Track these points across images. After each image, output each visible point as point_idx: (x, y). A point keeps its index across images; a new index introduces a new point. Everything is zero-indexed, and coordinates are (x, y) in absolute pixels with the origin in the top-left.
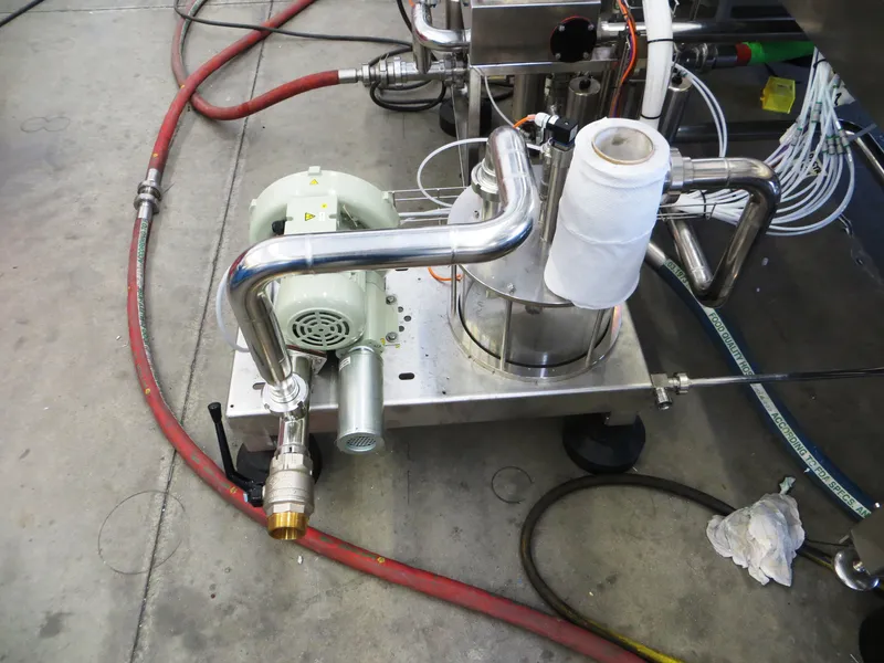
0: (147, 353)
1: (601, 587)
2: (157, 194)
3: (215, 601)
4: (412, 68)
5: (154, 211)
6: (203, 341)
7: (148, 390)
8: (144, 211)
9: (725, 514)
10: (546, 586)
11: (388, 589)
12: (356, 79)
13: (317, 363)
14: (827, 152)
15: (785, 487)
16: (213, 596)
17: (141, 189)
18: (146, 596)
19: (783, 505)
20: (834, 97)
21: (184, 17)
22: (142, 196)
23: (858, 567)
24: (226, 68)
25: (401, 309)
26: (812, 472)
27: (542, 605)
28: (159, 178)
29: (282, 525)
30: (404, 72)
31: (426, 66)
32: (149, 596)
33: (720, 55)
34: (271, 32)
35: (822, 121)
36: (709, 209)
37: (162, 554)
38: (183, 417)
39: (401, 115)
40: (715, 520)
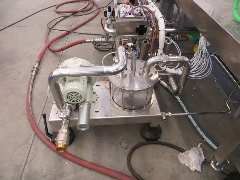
0: (30, 108)
1: (149, 171)
2: (38, 69)
3: (42, 174)
4: (104, 39)
5: (36, 73)
6: (46, 105)
7: (30, 117)
8: (34, 73)
9: (183, 152)
10: (133, 170)
11: (90, 171)
12: (90, 42)
13: (73, 107)
14: (205, 57)
15: (199, 145)
16: (41, 172)
17: (34, 68)
18: (23, 172)
19: (198, 149)
20: (205, 44)
21: (49, 28)
22: (34, 69)
23: (217, 164)
24: (59, 40)
25: (97, 95)
26: (206, 141)
27: (133, 176)
28: (39, 65)
29: (60, 147)
30: (102, 40)
31: (108, 39)
32: (24, 172)
33: (181, 38)
34: (71, 32)
35: (203, 50)
36: (177, 72)
37: (28, 161)
38: (38, 125)
39: (102, 52)
40: (180, 154)
